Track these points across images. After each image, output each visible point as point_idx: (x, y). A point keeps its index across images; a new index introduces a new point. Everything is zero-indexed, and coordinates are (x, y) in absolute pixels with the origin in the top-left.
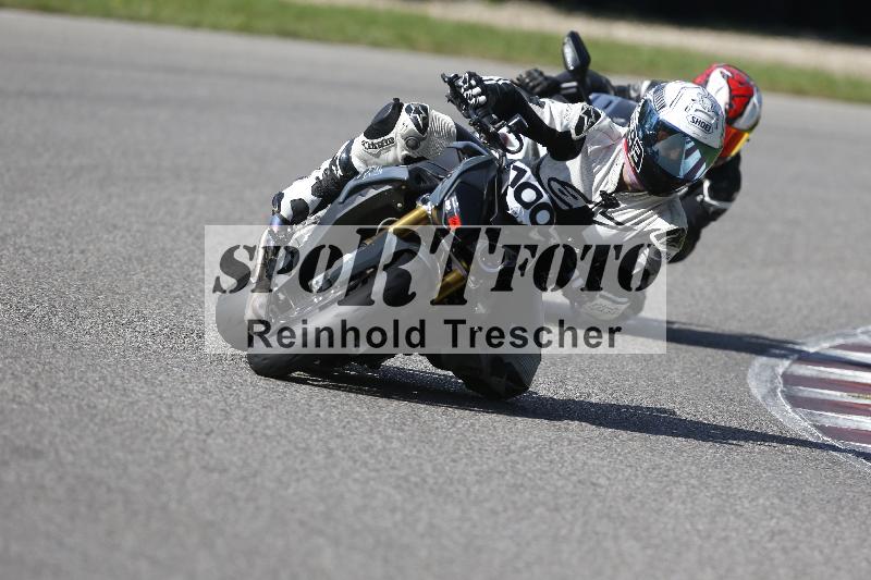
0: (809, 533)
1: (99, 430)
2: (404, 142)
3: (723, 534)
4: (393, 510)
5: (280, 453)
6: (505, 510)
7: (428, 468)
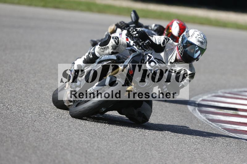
0: (206, 149)
1: (4, 120)
2: (112, 48)
3: (181, 149)
4: (87, 143)
5: (55, 127)
6: (119, 143)
7: (97, 131)
